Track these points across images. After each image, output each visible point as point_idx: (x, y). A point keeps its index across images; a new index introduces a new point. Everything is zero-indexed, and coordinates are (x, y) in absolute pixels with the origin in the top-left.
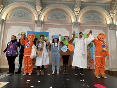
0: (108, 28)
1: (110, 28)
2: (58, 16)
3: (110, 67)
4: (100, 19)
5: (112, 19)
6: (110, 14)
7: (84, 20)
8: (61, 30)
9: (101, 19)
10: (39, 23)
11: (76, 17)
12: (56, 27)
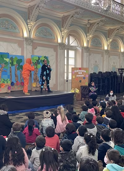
0: (59, 47)
1: (61, 48)
2: (7, 26)
3: (59, 89)
4: (52, 36)
5: (63, 38)
6: (61, 32)
7: (36, 35)
8: (12, 46)
11: (30, 31)
12: (5, 41)
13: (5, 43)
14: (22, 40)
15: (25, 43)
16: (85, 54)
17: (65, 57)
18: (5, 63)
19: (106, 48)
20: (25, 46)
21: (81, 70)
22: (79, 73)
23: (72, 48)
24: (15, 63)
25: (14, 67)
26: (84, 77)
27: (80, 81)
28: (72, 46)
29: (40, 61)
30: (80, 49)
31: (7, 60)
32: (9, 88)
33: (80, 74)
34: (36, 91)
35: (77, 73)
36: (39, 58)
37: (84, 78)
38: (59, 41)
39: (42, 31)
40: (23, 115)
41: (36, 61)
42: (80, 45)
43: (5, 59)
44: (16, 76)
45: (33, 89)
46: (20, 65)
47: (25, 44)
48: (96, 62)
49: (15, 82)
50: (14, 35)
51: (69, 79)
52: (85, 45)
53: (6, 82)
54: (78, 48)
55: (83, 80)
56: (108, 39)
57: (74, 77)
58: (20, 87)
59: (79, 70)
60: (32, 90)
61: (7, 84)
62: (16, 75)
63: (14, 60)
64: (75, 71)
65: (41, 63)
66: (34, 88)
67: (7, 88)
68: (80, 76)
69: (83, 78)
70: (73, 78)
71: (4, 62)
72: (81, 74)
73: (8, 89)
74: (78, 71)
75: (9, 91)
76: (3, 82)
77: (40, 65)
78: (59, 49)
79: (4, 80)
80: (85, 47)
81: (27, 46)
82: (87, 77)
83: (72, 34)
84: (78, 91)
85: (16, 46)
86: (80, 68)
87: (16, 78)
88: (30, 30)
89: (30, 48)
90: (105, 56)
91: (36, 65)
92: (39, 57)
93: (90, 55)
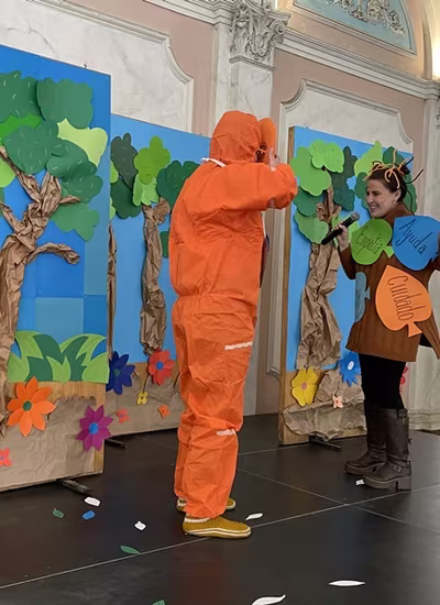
4: (396, 25)
9: (402, 23)
18: (64, 177)
20: (224, 68)
24: (146, 193)
25: (136, 224)
29: (352, 183)
31: (91, 143)
32: (95, 428)
34: (315, 441)
36: (350, 159)
41: (326, 183)
43: (66, 130)
44: (147, 308)
45: (294, 426)
47: (224, 55)
49: (137, 358)
53: (61, 371)
58: (174, 400)
60: (288, 438)
61: (70, 390)
62: (145, 293)
63: (137, 162)
65: (358, 202)
66: (301, 414)
67: (77, 431)
71: (56, 165)
73: (84, 436)
75: (93, 462)
76: (40, 370)
79: (47, 343)
81: (236, 72)
87: (150, 320)
91: (327, 217)
92: (347, 151)
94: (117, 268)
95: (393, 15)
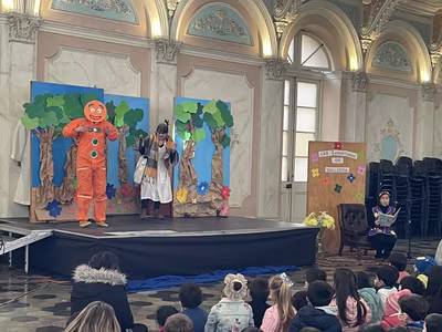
0: (264, 72)
1: (271, 74)
3: (260, 214)
4: (242, 34)
5: (279, 40)
6: (274, 21)
7: (191, 31)
8: (111, 67)
9: (246, 32)
10: (25, 25)
11: (170, 19)
12: (90, 51)
13: (90, 57)
14: (146, 45)
15: (153, 54)
16: (353, 97)
17: (283, 105)
19: (425, 77)
20: (154, 66)
21: (340, 149)
22: (333, 159)
23: (308, 75)
24: (120, 123)
26: (351, 175)
27: (338, 188)
28: (308, 70)
29: (201, 116)
30: (335, 80)
33: (335, 165)
34: (187, 216)
35: (327, 162)
36: (200, 107)
37: (351, 178)
38: (268, 51)
39: (211, 17)
40: (150, 296)
41: (189, 117)
42: (336, 67)
44: (121, 167)
45: (178, 210)
46: (137, 128)
47: (153, 61)
48: (390, 122)
49: (117, 186)
50: (118, 30)
51: (296, 180)
52: (354, 65)
54: (330, 76)
55: (347, 185)
56: (434, 46)
57: (315, 173)
59: (336, 148)
60: (175, 215)
62: (120, 161)
63: (116, 111)
64: (321, 154)
65: (204, 123)
66: (180, 205)
68: (335, 169)
69: (349, 178)
70: (314, 175)
72: (341, 165)
74: (330, 153)
77: (201, 129)
78: (265, 77)
80: (353, 74)
81: (158, 68)
82: (362, 172)
83: (310, 26)
84: (329, 221)
85: (123, 66)
86: (336, 143)
87: (122, 171)
88: (171, 14)
89: (169, 72)
90: (423, 105)
91: (190, 131)
92: (199, 104)
93: (369, 99)
94: (108, 151)
95: (240, 29)
